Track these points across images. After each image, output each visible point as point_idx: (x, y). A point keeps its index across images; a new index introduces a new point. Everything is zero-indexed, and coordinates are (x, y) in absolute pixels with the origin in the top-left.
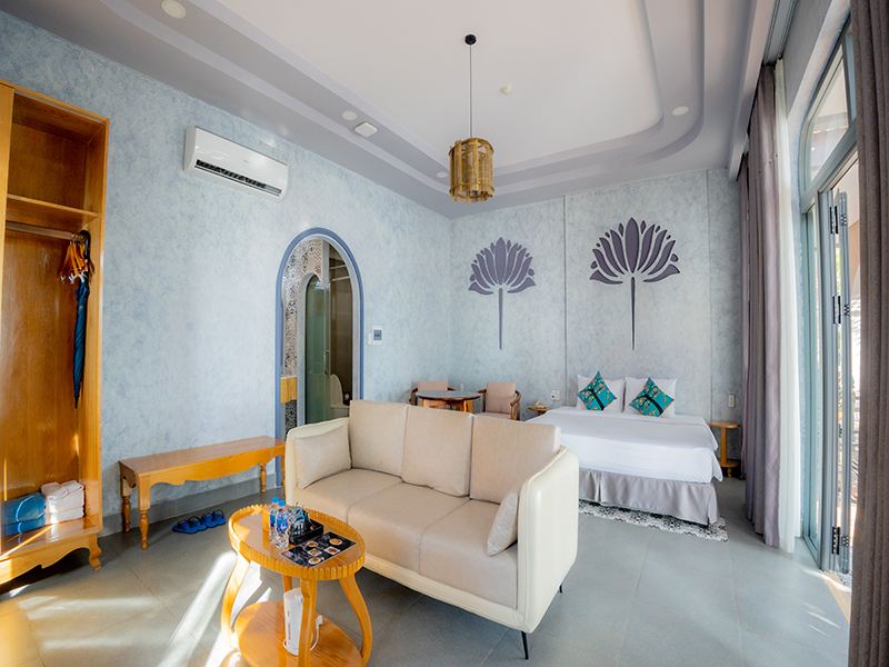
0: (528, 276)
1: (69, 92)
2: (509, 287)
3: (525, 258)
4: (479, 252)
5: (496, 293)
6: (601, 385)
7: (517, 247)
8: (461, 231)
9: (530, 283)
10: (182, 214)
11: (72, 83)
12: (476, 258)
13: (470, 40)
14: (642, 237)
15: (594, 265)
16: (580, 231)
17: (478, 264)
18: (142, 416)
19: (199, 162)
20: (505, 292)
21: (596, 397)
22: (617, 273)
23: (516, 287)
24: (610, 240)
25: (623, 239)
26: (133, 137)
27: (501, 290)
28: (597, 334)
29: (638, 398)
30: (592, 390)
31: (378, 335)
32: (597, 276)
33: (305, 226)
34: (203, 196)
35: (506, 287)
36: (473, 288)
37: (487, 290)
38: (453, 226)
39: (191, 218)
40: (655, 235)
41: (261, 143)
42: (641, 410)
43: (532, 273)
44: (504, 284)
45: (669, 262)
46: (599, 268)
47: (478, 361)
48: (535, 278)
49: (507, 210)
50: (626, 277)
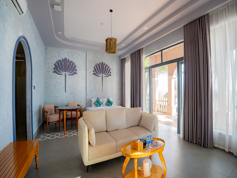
2: (68, 73)
4: (57, 60)
6: (99, 101)
8: (50, 52)
9: (76, 73)
12: (56, 62)
14: (104, 66)
15: (94, 71)
16: (90, 62)
17: (57, 64)
20: (67, 75)
22: (99, 74)
23: (71, 74)
25: (100, 66)
27: (65, 74)
29: (107, 103)
31: (34, 88)
32: (94, 74)
35: (67, 73)
36: (55, 72)
37: (60, 73)
38: (46, 49)
40: (107, 67)
42: (108, 105)
43: (76, 70)
45: (109, 73)
46: (95, 72)
47: (56, 96)
49: (68, 50)
50: (101, 75)
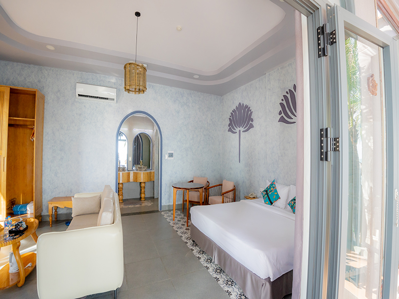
0: (251, 122)
1: (39, 81)
3: (250, 112)
4: (232, 111)
5: (238, 132)
6: (272, 189)
7: (246, 107)
8: (226, 102)
9: (252, 126)
10: (77, 114)
11: (40, 78)
12: (231, 115)
13: (138, 14)
15: (280, 113)
16: (273, 93)
17: (231, 118)
18: (62, 183)
19: (79, 95)
20: (241, 132)
21: (268, 196)
22: (292, 116)
23: (246, 129)
24: (289, 96)
26: (59, 91)
27: (240, 131)
28: (282, 156)
29: (292, 200)
30: (266, 191)
31: (171, 155)
32: (282, 120)
33: (130, 111)
34: (85, 106)
35: (242, 129)
36: (230, 130)
37: (235, 131)
38: (223, 99)
39: (80, 115)
41: (109, 82)
43: (252, 120)
44: (241, 127)
46: (283, 114)
48: (254, 123)
49: (242, 87)
